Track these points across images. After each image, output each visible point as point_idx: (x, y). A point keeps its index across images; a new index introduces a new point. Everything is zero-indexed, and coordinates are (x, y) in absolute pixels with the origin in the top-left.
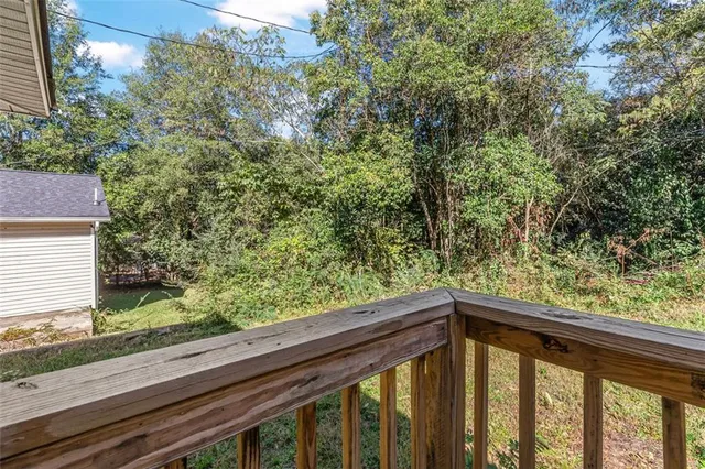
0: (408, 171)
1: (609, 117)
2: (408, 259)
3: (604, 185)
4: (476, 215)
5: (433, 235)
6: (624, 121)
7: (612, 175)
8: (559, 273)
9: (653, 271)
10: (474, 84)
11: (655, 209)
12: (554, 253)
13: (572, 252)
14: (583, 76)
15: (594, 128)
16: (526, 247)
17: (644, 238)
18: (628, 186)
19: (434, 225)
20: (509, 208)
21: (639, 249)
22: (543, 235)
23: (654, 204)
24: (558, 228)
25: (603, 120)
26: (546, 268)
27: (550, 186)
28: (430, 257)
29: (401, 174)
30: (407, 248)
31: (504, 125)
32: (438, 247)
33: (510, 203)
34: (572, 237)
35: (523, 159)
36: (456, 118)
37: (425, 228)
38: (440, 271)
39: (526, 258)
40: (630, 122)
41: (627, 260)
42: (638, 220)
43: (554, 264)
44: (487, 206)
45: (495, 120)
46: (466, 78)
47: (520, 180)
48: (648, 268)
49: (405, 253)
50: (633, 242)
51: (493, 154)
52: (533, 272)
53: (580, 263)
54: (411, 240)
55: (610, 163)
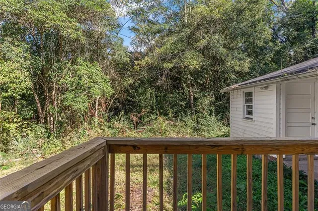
0: (27, 74)
1: (131, 61)
2: (22, 132)
3: (128, 90)
4: (73, 103)
5: (42, 115)
6: (136, 64)
7: (131, 85)
8: (111, 131)
9: (145, 127)
10: (72, 29)
11: (145, 102)
12: (109, 121)
13: (117, 121)
14: (122, 40)
15: (125, 64)
16: (96, 120)
17: (142, 114)
18: (137, 91)
19: (42, 109)
20: (89, 99)
21: (140, 118)
22: (104, 113)
23: (145, 99)
24: (110, 110)
25: (129, 62)
26: (106, 129)
27: (109, 91)
28: (40, 129)
29: (22, 75)
30: (23, 124)
31: (87, 55)
32: (46, 123)
33: (89, 97)
34: (116, 114)
35: (97, 75)
36: (58, 45)
37: (36, 111)
38: (48, 137)
39: (96, 125)
40: (138, 64)
41: (137, 123)
42: (140, 106)
43: (109, 127)
44: (79, 99)
45: (82, 52)
46: (67, 24)
47: (96, 86)
48: (143, 125)
49: (20, 129)
50: (139, 115)
51: (83, 71)
52: (100, 132)
53: (120, 126)
54: (24, 119)
55: (131, 81)
